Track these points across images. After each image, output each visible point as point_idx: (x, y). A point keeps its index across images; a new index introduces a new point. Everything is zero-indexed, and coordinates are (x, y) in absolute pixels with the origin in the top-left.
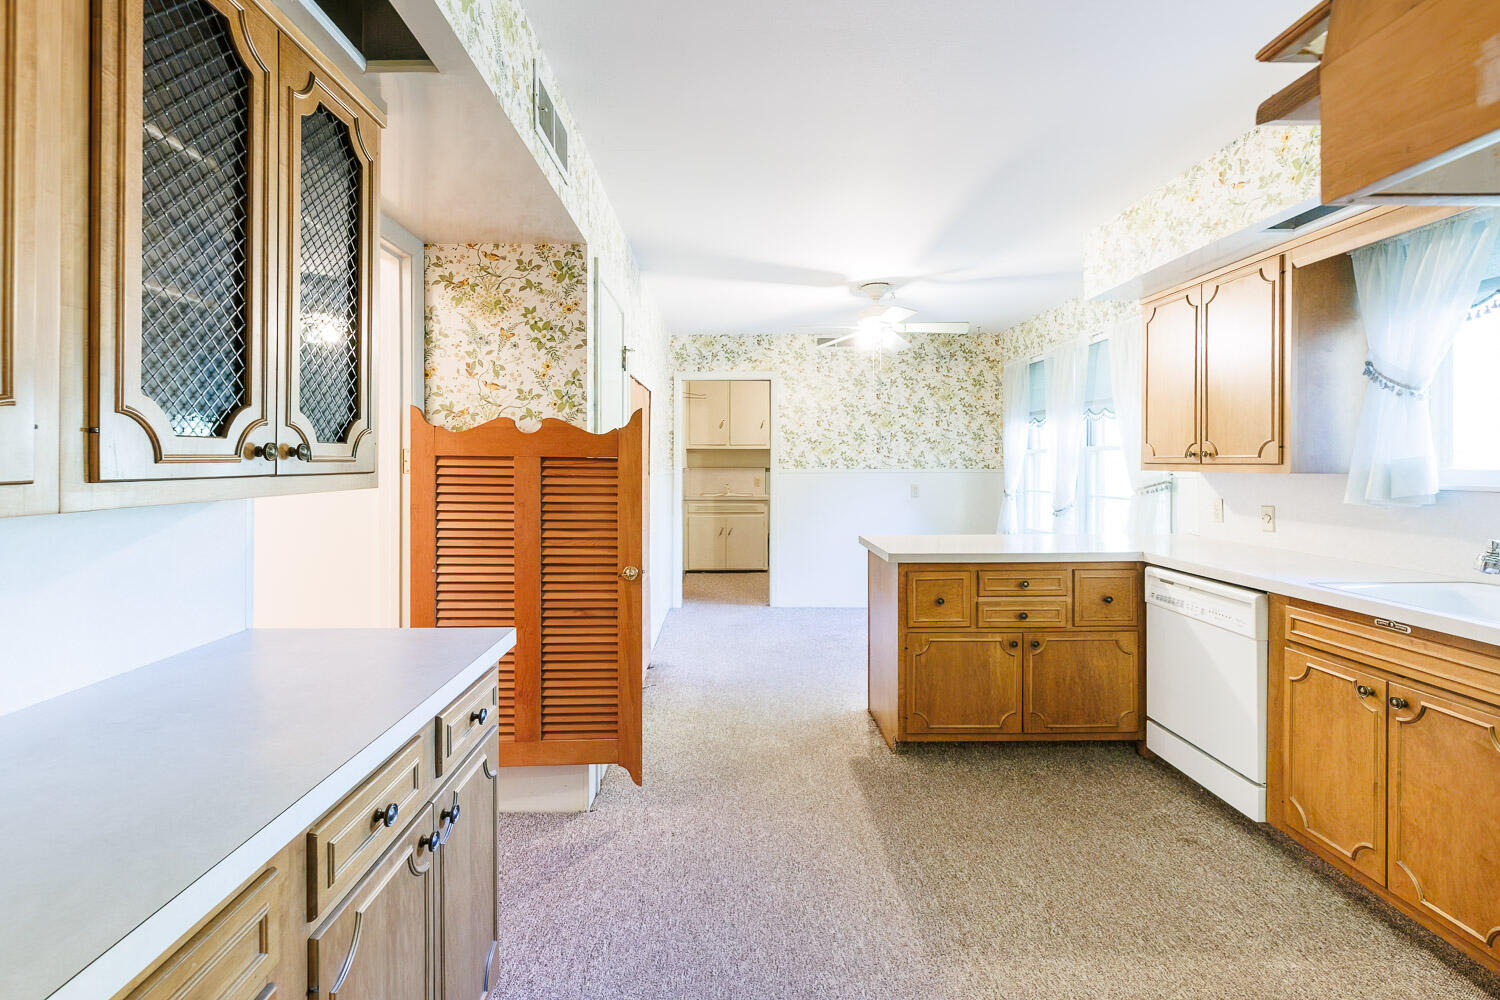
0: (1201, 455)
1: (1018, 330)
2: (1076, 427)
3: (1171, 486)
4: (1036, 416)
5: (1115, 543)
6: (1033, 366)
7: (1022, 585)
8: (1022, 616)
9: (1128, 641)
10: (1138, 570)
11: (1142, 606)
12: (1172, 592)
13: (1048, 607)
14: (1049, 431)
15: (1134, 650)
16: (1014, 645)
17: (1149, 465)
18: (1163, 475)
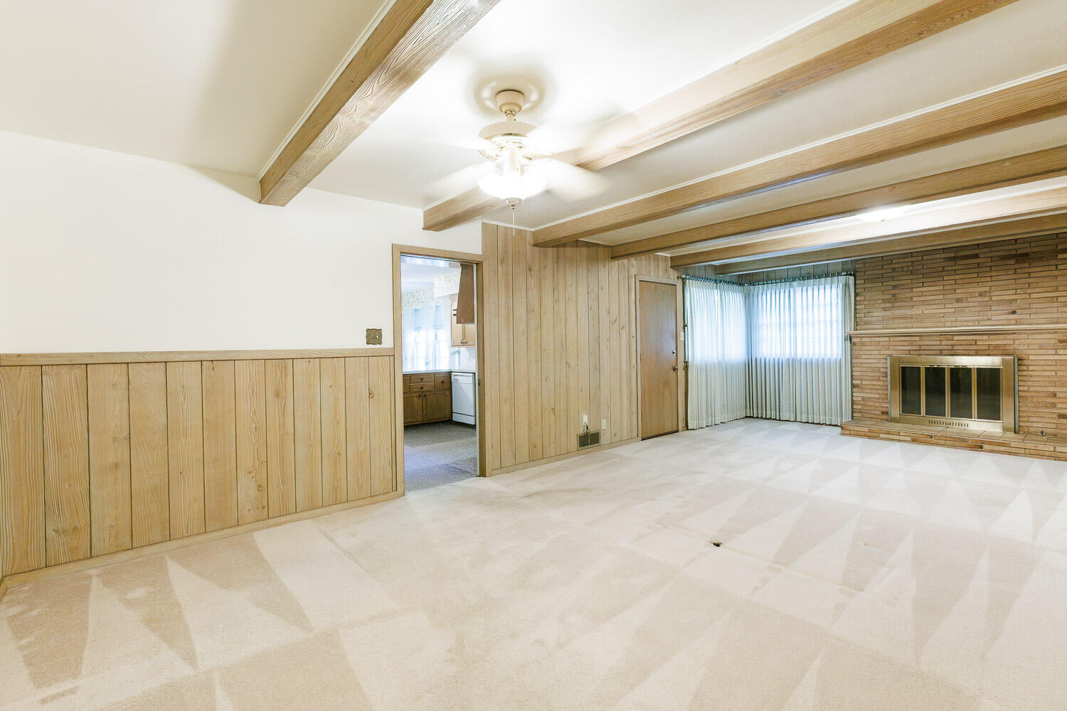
0: (464, 343)
1: (409, 295)
2: (432, 333)
3: (459, 352)
4: (418, 328)
5: (443, 367)
6: (416, 310)
7: (422, 379)
8: (422, 388)
9: (448, 393)
10: (450, 373)
11: (451, 383)
12: (458, 378)
13: (428, 385)
14: (423, 333)
15: (449, 395)
16: (420, 396)
17: (453, 346)
18: (457, 348)
